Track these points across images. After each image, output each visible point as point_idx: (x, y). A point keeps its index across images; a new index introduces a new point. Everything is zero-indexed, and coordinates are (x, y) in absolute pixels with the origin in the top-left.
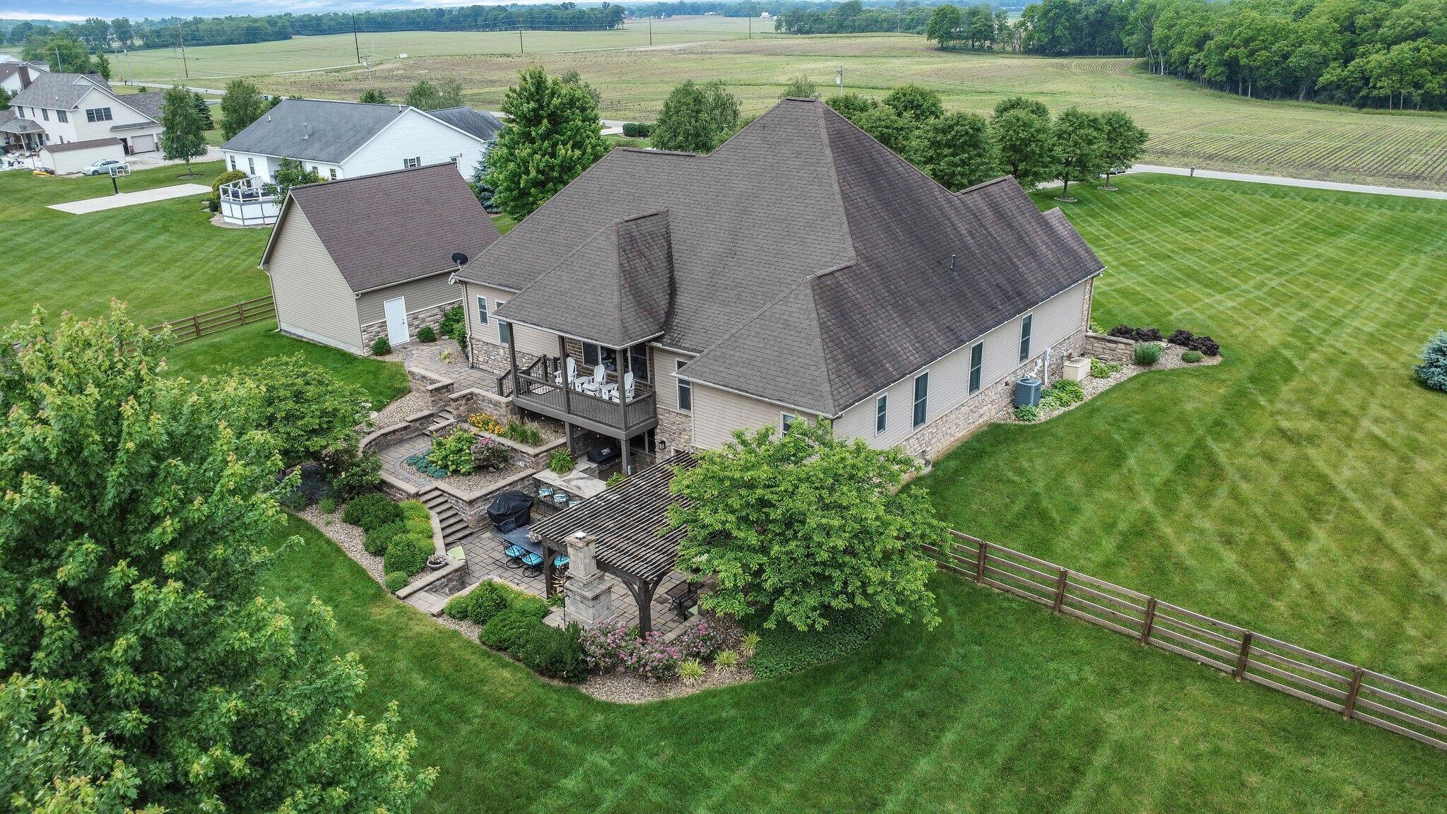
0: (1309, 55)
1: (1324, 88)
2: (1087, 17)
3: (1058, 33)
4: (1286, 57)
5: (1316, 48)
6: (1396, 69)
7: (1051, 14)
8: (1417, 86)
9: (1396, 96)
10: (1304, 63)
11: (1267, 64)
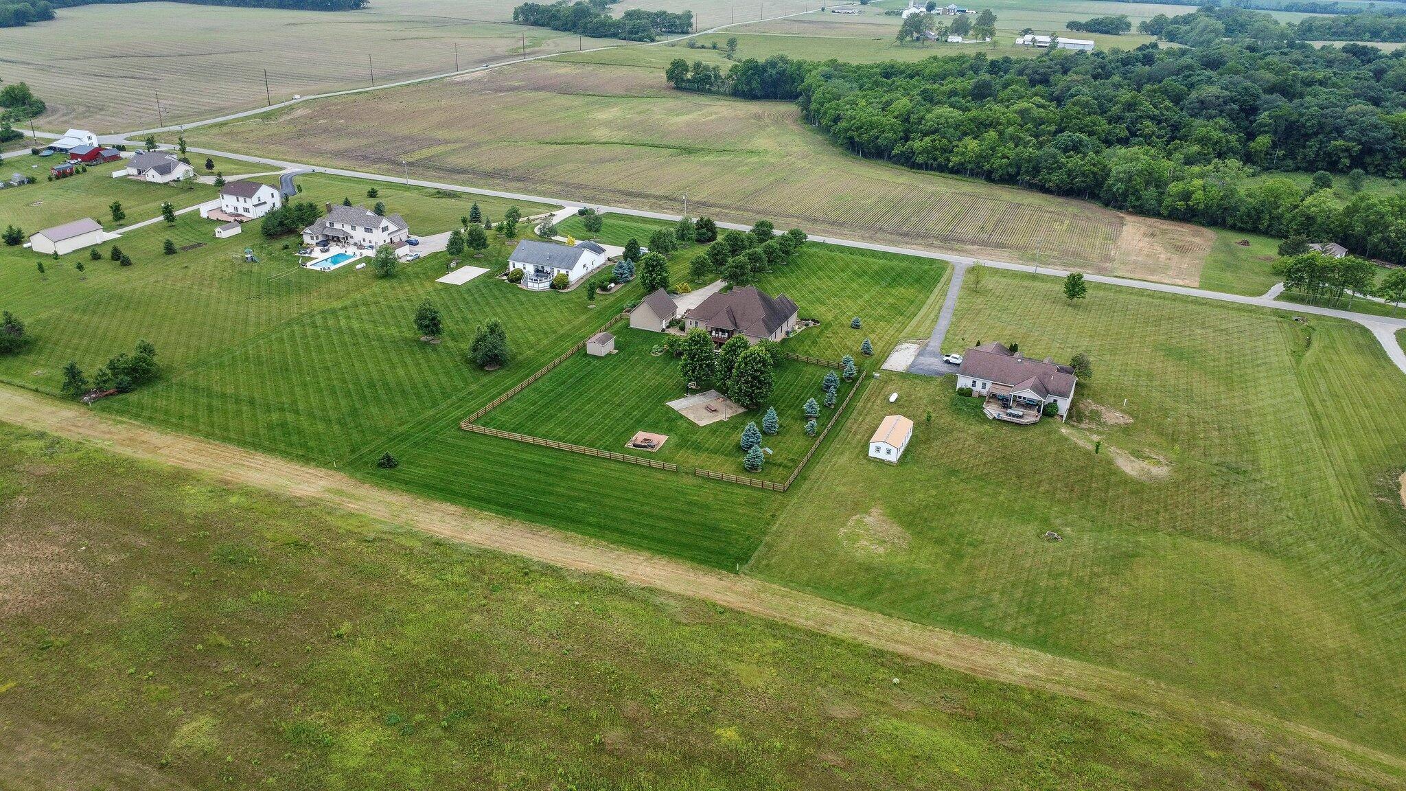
0: (886, 138)
1: (894, 156)
2: (771, 76)
3: (753, 86)
4: (877, 138)
5: (890, 135)
6: (925, 151)
7: (749, 73)
8: (935, 159)
9: (926, 164)
10: (885, 143)
11: (869, 141)
